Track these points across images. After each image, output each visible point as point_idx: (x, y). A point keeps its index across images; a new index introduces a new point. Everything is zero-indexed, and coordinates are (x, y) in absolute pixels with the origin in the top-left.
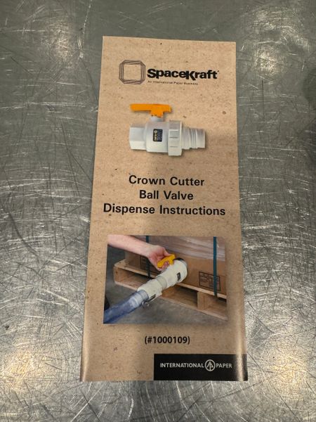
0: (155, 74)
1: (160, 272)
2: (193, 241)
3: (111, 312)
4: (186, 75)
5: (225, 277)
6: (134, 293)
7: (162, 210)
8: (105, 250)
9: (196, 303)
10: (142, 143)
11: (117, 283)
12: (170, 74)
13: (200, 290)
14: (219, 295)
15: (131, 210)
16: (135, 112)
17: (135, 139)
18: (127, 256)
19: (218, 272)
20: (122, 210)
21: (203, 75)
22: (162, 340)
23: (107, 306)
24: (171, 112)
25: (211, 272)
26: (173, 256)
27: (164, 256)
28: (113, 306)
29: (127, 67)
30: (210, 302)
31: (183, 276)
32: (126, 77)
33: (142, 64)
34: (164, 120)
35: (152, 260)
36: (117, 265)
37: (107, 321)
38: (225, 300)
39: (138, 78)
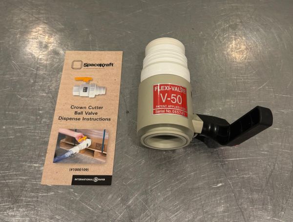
0: (87, 65)
1: (79, 143)
2: (95, 131)
4: (100, 65)
5: (107, 145)
6: (67, 151)
7: (84, 119)
9: (93, 156)
10: (78, 93)
11: (61, 147)
12: (93, 65)
14: (104, 152)
15: (70, 119)
16: (77, 80)
17: (75, 91)
18: (66, 137)
20: (66, 119)
21: (108, 65)
22: (77, 170)
23: (55, 156)
24: (92, 80)
25: (102, 143)
26: (86, 137)
27: (82, 137)
29: (75, 63)
31: (89, 145)
32: (74, 67)
35: (77, 139)
37: (54, 162)
38: (106, 154)
39: (80, 67)
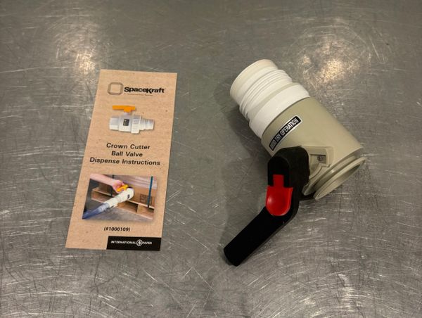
0: (128, 90)
2: (140, 178)
3: (87, 214)
4: (147, 90)
5: (155, 197)
6: (101, 204)
7: (124, 162)
8: (88, 181)
10: (116, 126)
12: (137, 90)
13: (139, 204)
14: (150, 207)
15: (106, 161)
16: (115, 110)
17: (112, 124)
18: (100, 185)
19: (152, 195)
21: (157, 91)
23: (85, 210)
24: (135, 110)
26: (127, 186)
27: (121, 186)
28: (88, 211)
29: (112, 86)
30: (144, 210)
31: (131, 197)
32: (111, 91)
33: (121, 84)
34: (131, 114)
35: (114, 188)
36: (94, 190)
37: (84, 218)
38: (153, 209)
39: (119, 92)
